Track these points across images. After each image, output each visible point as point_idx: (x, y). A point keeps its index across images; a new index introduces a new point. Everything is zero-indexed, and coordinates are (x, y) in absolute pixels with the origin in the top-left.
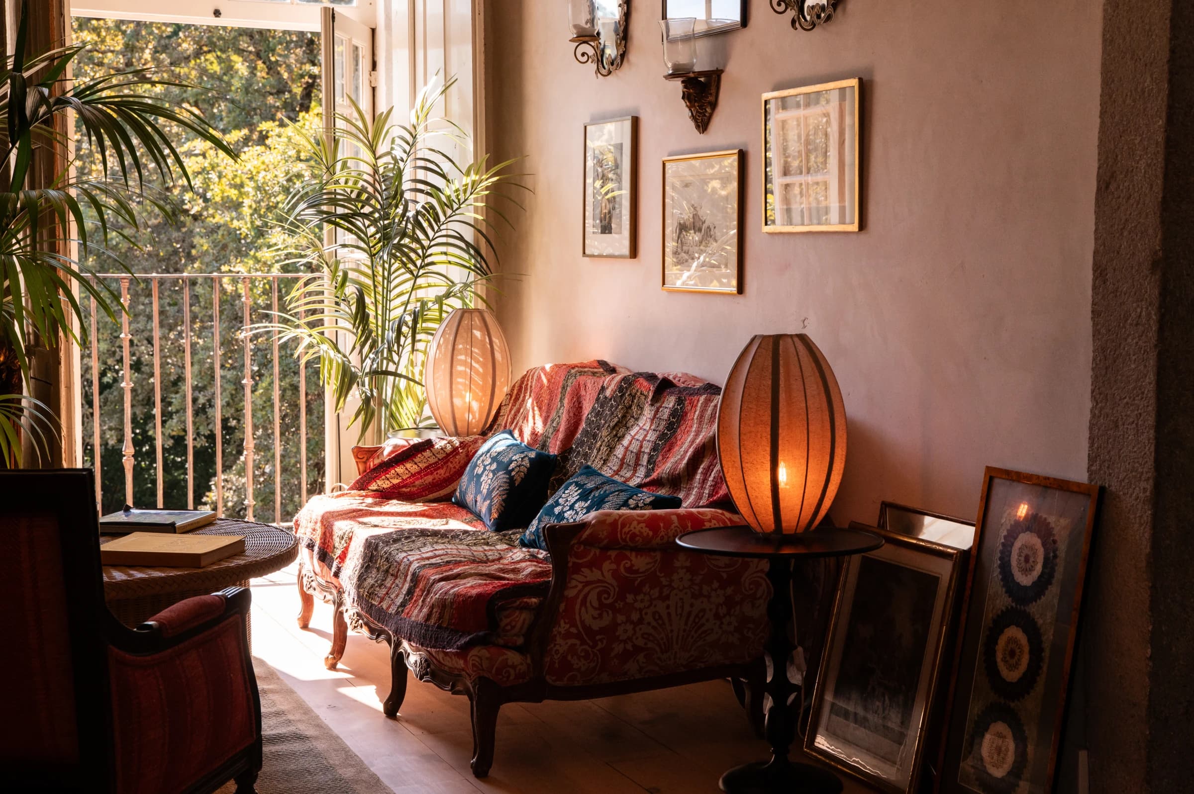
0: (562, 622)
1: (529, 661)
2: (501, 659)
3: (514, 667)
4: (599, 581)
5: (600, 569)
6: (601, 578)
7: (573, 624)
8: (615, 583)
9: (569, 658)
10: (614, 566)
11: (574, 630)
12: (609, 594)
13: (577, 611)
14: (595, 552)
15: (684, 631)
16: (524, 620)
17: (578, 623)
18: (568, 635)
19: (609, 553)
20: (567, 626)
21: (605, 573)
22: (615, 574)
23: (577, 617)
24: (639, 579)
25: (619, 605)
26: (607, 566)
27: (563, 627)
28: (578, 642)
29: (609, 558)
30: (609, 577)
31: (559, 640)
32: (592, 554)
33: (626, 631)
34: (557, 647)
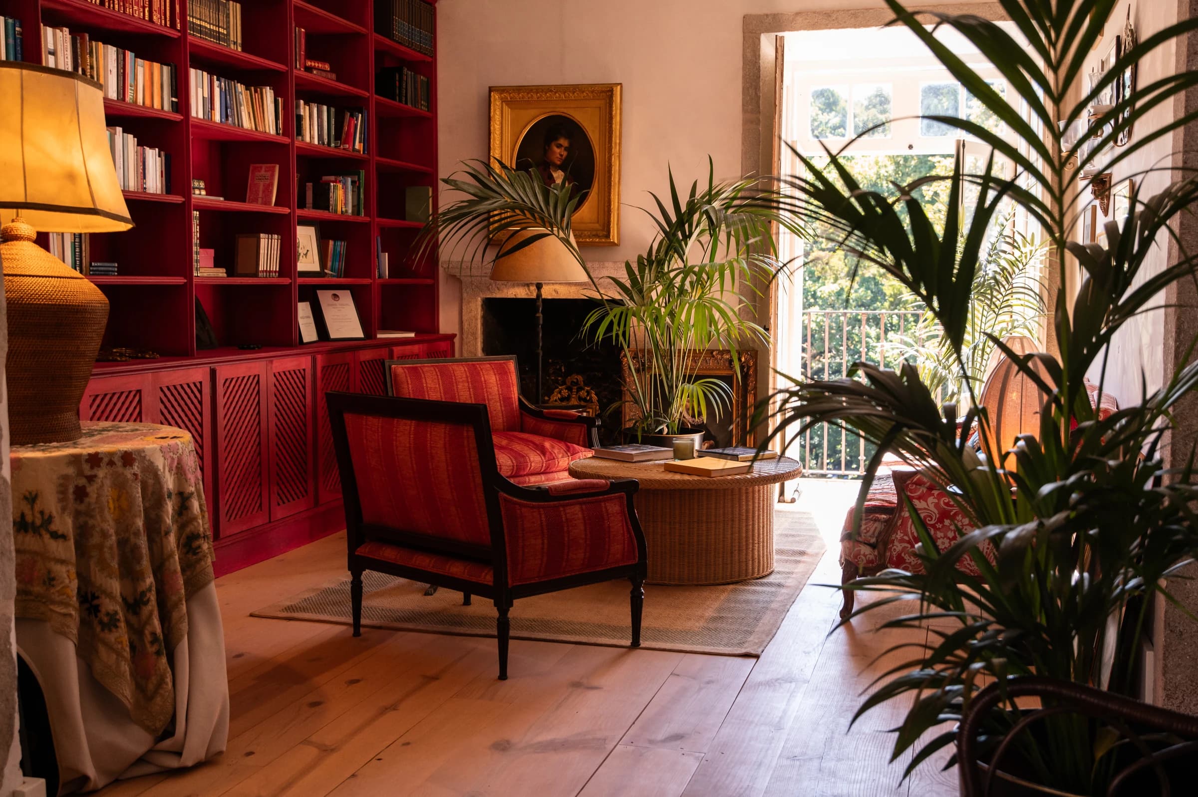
0: (899, 532)
1: (876, 553)
2: (856, 549)
3: (865, 555)
4: (925, 509)
5: (926, 501)
6: (927, 507)
7: (906, 534)
8: (936, 512)
9: (903, 555)
10: (936, 501)
11: (906, 538)
12: (932, 518)
13: (909, 526)
14: (923, 490)
15: (988, 548)
16: (876, 528)
17: (909, 533)
18: (902, 541)
19: (933, 492)
20: (902, 535)
21: (930, 505)
22: (937, 505)
23: (909, 530)
24: (954, 511)
25: (939, 526)
26: (931, 500)
27: (900, 535)
28: (909, 546)
29: (933, 495)
30: (932, 507)
31: (896, 543)
32: (921, 491)
33: (943, 543)
34: (895, 547)
